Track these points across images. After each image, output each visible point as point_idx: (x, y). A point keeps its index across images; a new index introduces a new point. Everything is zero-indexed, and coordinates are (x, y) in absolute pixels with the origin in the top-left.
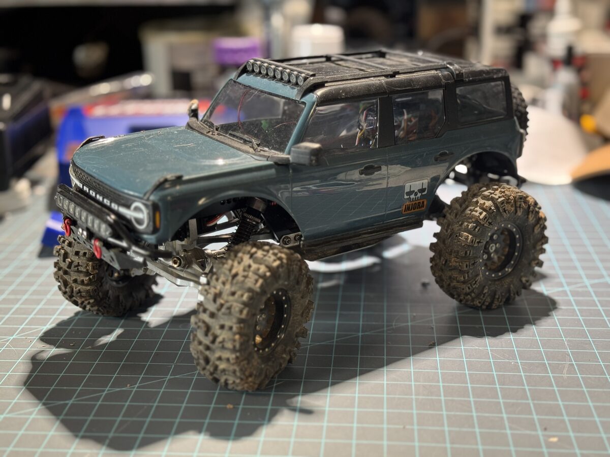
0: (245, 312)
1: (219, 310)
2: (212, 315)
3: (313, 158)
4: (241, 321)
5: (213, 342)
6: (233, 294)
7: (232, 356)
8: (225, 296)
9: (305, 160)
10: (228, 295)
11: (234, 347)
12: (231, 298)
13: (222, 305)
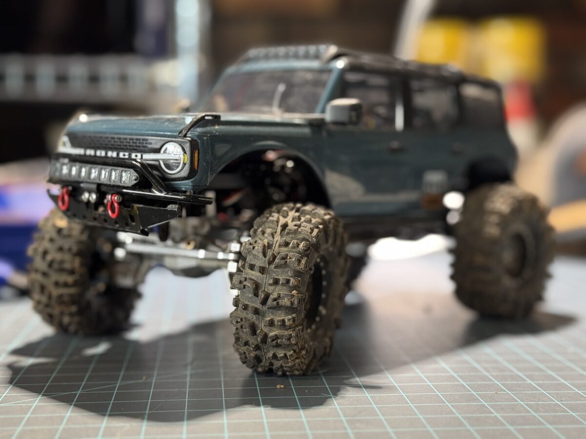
0: (303, 262)
1: (270, 263)
2: (262, 270)
3: (353, 114)
4: (298, 274)
5: (264, 302)
6: (287, 244)
7: (288, 318)
8: (276, 248)
9: (343, 118)
10: (280, 246)
11: (292, 303)
12: (284, 249)
13: (274, 257)
